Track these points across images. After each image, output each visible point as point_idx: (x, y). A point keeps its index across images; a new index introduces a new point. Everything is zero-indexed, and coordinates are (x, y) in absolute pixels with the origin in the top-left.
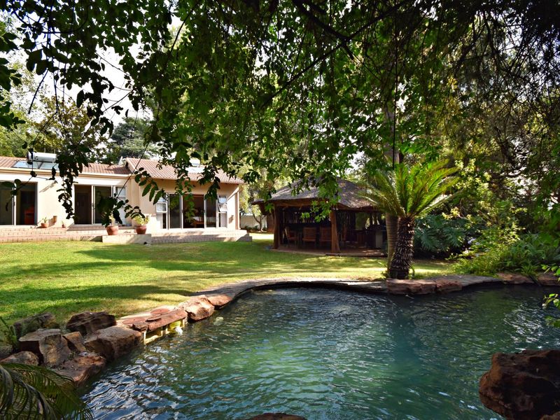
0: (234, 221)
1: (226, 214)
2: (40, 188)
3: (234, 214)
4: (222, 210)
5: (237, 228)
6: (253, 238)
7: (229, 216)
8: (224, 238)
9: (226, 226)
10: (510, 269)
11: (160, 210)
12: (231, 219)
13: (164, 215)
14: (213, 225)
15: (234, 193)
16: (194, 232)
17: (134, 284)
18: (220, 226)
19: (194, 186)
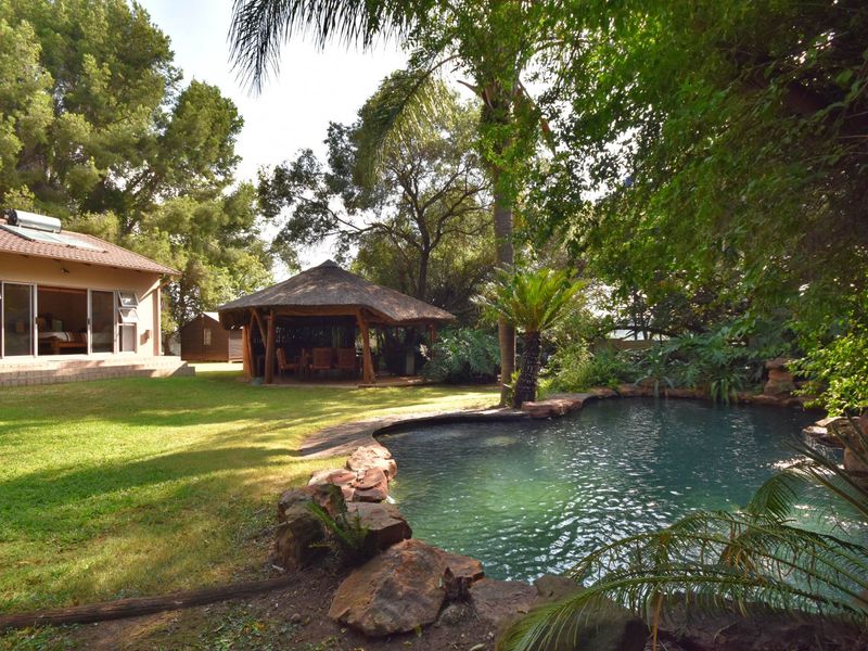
0: (151, 341)
1: (134, 328)
3: (151, 328)
4: (127, 320)
5: (156, 353)
6: (196, 370)
7: (140, 332)
8: (152, 371)
9: (134, 349)
10: (597, 384)
12: (146, 337)
14: (109, 348)
15: (151, 290)
17: (160, 455)
18: (121, 350)
19: (67, 271)
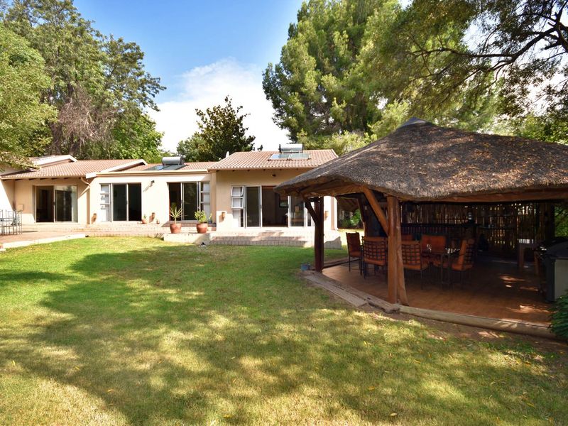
2: (143, 188)
11: (238, 206)
13: (242, 211)
16: (273, 233)
19: (274, 176)
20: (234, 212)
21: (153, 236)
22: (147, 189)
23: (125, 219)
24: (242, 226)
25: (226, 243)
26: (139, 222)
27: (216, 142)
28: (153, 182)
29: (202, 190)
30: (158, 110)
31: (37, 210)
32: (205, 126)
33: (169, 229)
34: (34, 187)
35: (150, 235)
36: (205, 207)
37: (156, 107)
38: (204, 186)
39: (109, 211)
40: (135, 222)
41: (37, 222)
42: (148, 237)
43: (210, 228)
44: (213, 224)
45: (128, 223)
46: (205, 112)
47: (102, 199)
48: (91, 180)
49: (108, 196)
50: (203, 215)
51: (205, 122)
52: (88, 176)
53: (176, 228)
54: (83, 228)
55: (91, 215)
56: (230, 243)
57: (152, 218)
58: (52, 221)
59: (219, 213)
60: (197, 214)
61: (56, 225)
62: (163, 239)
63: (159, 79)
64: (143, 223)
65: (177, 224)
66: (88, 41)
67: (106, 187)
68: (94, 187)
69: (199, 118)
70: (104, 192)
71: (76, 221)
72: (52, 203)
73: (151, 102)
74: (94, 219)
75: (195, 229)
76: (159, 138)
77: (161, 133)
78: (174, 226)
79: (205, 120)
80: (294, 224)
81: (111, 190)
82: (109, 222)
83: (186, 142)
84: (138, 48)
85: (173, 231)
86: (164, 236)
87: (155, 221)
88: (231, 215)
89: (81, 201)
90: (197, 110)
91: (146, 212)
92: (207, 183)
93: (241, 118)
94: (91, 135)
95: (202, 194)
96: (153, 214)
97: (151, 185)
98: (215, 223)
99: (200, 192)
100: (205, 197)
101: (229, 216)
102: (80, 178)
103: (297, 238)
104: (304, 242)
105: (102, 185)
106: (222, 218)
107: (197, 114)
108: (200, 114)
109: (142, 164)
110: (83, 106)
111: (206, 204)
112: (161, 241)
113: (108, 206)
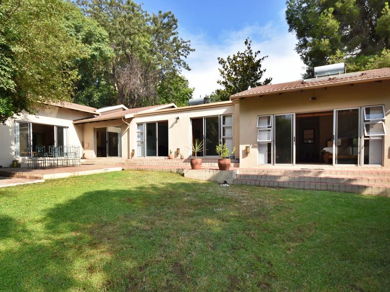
2: (170, 125)
4: (372, 133)
11: (265, 139)
13: (270, 145)
18: (366, 162)
19: (314, 98)
20: (260, 146)
21: (175, 171)
22: (172, 126)
23: (155, 155)
24: (269, 162)
25: (253, 183)
26: (166, 157)
27: (236, 86)
28: (178, 118)
29: (224, 124)
30: (189, 70)
31: (97, 147)
32: (226, 72)
33: (189, 165)
34: (94, 129)
35: (172, 170)
36: (226, 141)
37: (188, 67)
38: (227, 119)
39: (143, 148)
40: (163, 158)
41: (97, 157)
42: (171, 172)
43: (232, 165)
44: (236, 160)
45: (157, 158)
46: (226, 60)
47: (138, 136)
48: (130, 120)
49: (143, 134)
50: (225, 149)
51: (226, 70)
52: (127, 117)
53: (197, 163)
54: (124, 162)
55: (131, 151)
56: (257, 183)
57: (177, 154)
58: (106, 156)
59: (242, 148)
60: (219, 149)
61: (109, 159)
62: (183, 175)
63: (190, 41)
64: (169, 158)
65: (198, 160)
66: (137, 15)
67: (141, 126)
68: (133, 127)
69: (221, 66)
70: (139, 131)
71: (121, 156)
72: (106, 142)
73: (184, 64)
74: (133, 155)
75: (216, 165)
76: (191, 93)
77: (192, 89)
78: (194, 162)
79: (226, 67)
80: (341, 161)
81: (145, 127)
82: (143, 158)
83: (211, 96)
84: (173, 16)
85: (193, 166)
86: (185, 171)
87: (179, 157)
88: (256, 150)
89: (124, 139)
90: (219, 58)
91: (172, 147)
92: (230, 115)
93: (259, 61)
94: (141, 91)
95: (223, 128)
96: (178, 149)
97: (176, 122)
98: (238, 160)
99: (222, 126)
100: (227, 131)
101: (254, 151)
102: (121, 119)
103: (350, 180)
104: (365, 187)
105: (139, 125)
106: (246, 153)
107: (219, 62)
108: (222, 62)
109: (173, 107)
110: (136, 70)
111: (229, 138)
112: (181, 177)
113: (142, 143)
